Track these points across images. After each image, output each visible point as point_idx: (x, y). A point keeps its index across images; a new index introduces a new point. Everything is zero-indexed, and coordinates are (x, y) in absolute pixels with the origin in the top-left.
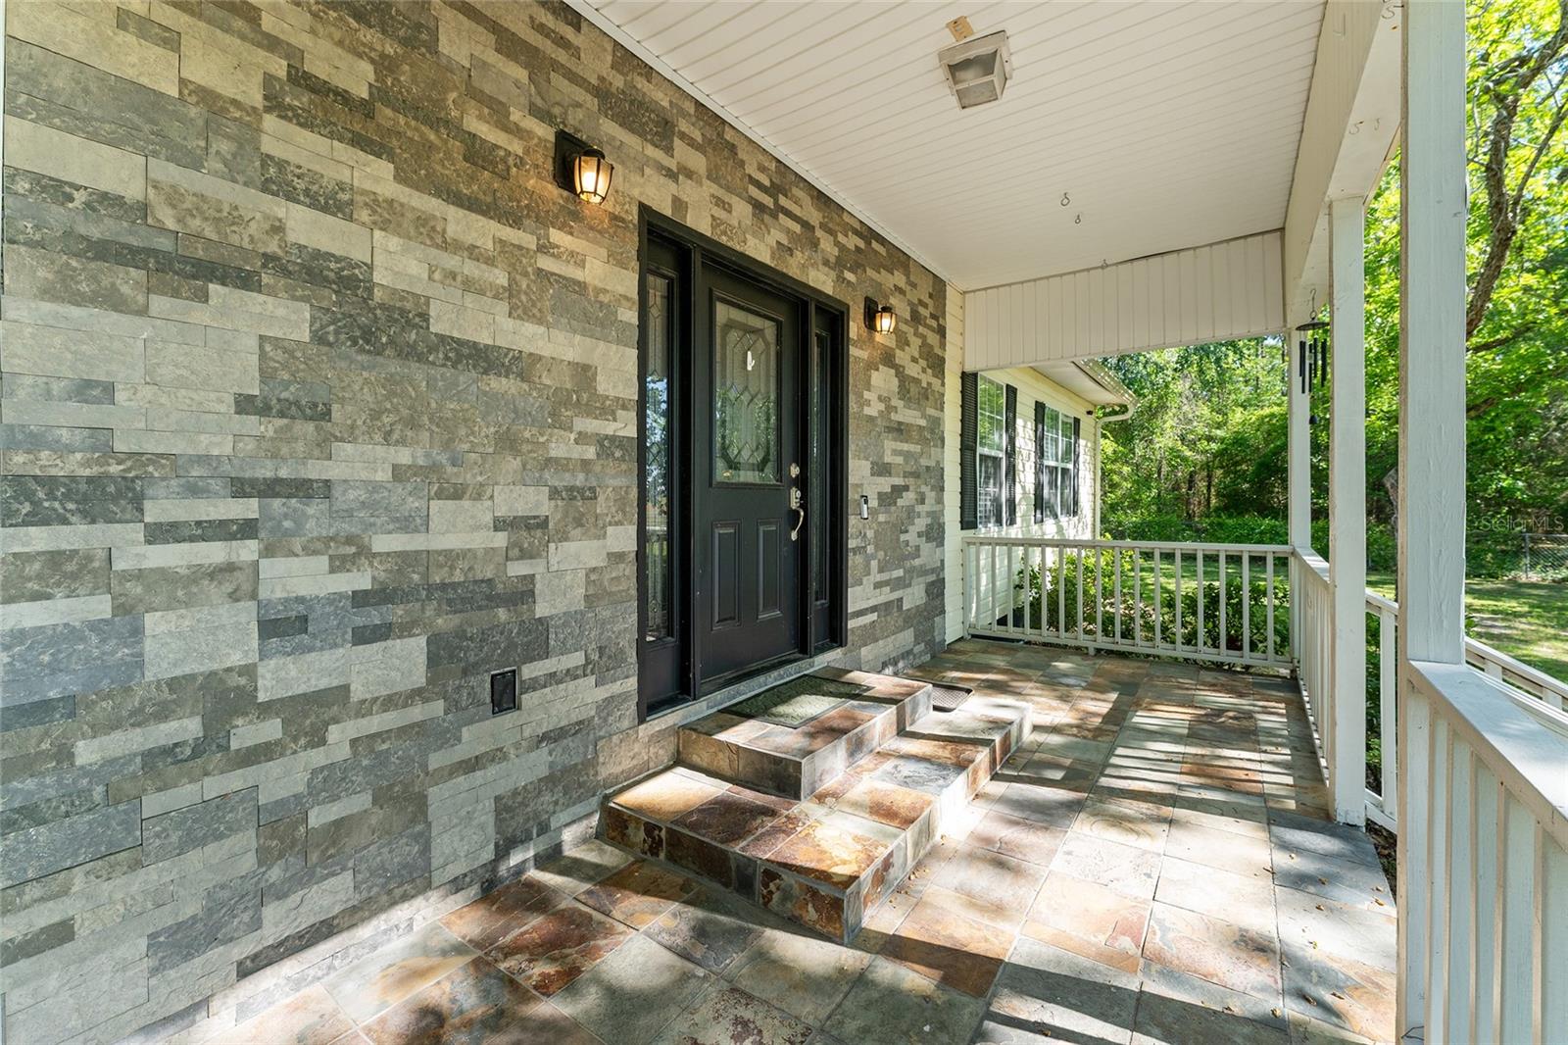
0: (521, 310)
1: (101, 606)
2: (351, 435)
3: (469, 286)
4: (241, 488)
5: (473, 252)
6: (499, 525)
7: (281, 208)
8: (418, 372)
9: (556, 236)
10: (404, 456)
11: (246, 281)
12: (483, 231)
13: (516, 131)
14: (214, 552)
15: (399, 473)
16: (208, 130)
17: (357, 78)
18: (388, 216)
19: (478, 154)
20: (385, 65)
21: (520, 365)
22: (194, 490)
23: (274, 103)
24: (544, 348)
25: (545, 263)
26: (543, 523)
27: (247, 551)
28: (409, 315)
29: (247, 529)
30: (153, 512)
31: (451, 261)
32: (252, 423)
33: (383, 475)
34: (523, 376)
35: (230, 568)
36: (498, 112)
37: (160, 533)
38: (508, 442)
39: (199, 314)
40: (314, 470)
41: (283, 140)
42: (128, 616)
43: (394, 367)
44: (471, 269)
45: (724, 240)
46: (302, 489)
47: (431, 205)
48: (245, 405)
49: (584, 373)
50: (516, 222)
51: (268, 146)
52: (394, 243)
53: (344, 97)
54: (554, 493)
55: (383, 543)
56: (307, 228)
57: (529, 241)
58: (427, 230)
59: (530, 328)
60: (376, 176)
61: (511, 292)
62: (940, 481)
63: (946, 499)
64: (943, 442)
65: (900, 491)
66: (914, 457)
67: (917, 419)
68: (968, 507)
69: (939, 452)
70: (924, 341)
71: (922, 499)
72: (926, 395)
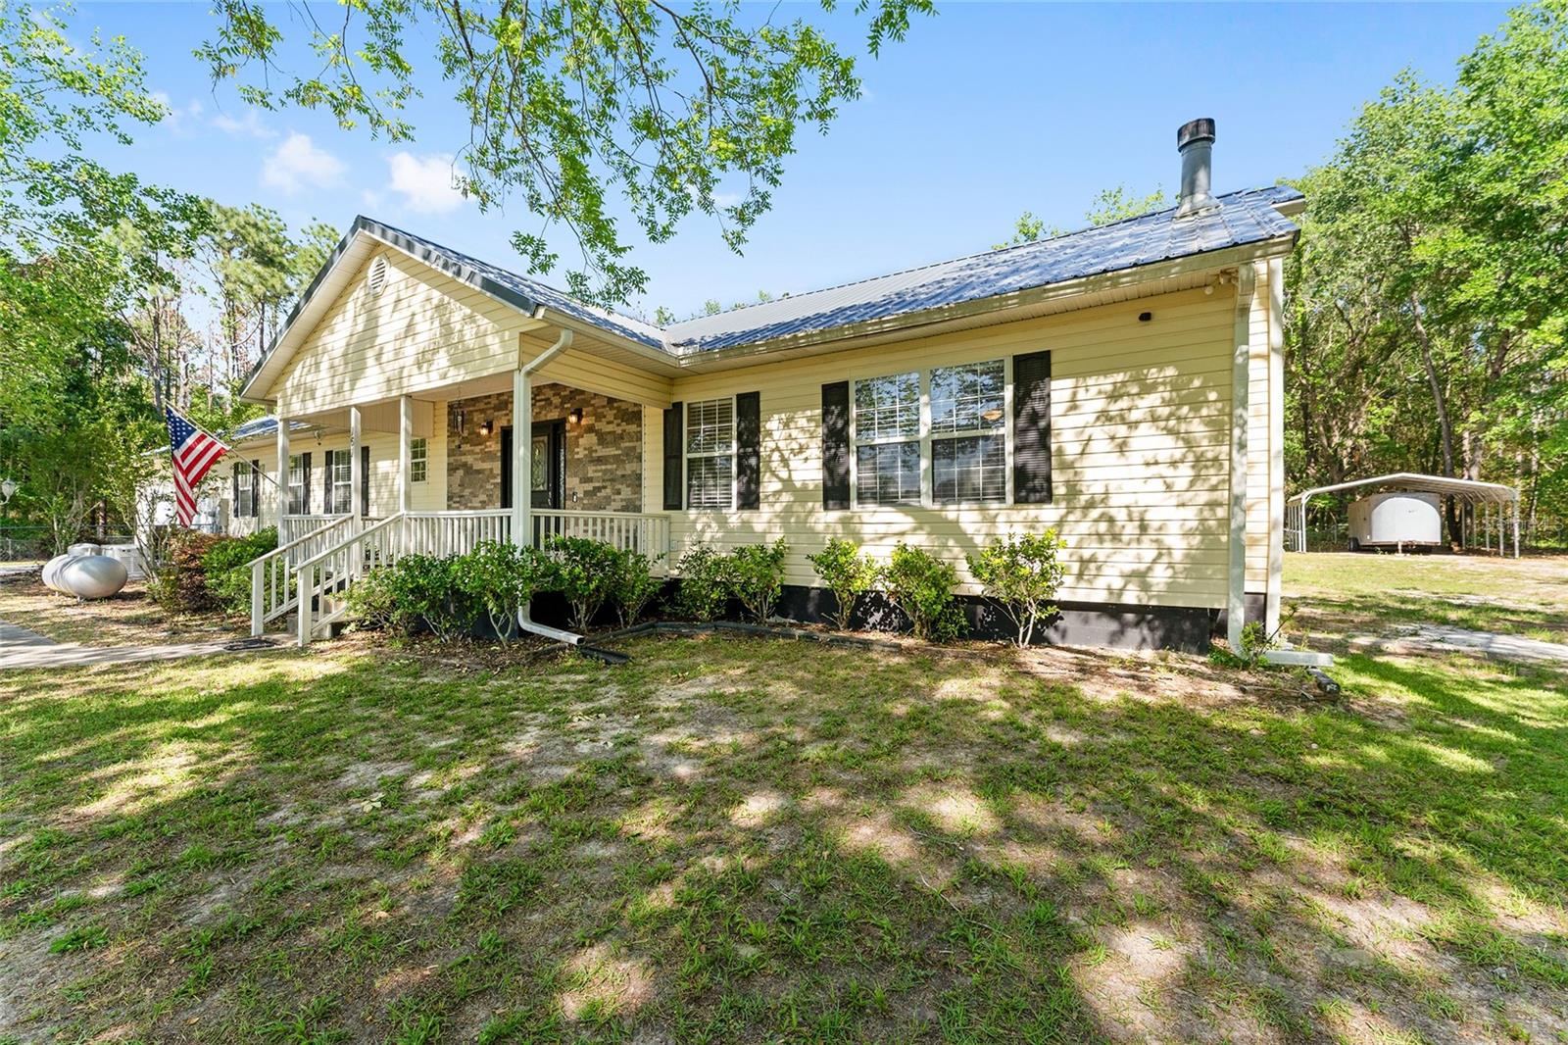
0: (482, 460)
2: (466, 488)
9: (487, 443)
10: (470, 491)
14: (457, 505)
18: (469, 453)
22: (456, 497)
26: (486, 502)
27: (459, 505)
34: (483, 474)
37: (454, 502)
51: (461, 450)
52: (470, 457)
54: (487, 496)
56: (463, 459)
59: (484, 464)
60: (468, 447)
61: (481, 458)
62: (637, 481)
63: (645, 492)
64: (639, 458)
65: (599, 489)
66: (611, 471)
67: (612, 451)
68: (672, 494)
69: (635, 465)
70: (619, 409)
71: (618, 492)
72: (621, 437)
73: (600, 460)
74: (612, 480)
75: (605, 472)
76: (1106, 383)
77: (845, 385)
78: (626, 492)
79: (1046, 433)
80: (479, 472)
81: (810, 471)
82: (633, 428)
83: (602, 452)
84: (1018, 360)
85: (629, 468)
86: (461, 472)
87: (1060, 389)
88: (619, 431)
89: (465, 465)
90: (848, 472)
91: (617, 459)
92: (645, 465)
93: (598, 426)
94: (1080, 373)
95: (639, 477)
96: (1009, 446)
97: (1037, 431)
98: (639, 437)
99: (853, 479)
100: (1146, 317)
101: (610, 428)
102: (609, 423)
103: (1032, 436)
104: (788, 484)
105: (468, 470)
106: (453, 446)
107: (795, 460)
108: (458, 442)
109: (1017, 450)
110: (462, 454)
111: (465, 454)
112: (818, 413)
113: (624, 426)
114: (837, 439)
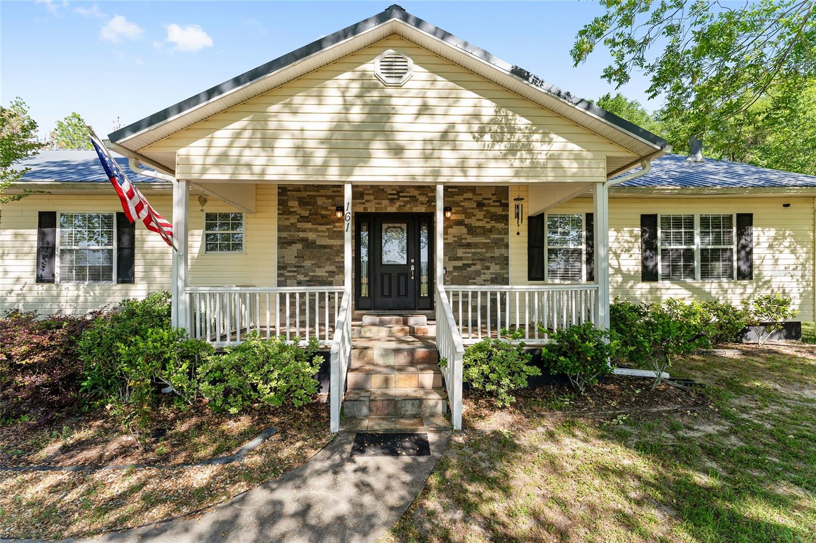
0: (330, 237)
1: (284, 279)
2: (306, 260)
3: (322, 236)
4: (295, 267)
5: (323, 231)
6: (326, 272)
7: (298, 233)
8: (315, 251)
9: (336, 224)
10: (313, 262)
11: (295, 243)
12: (324, 228)
13: (330, 210)
14: (293, 274)
15: (312, 264)
16: (292, 227)
17: (306, 213)
18: (311, 230)
19: (323, 216)
20: (310, 210)
21: (331, 247)
22: (291, 267)
23: (298, 221)
24: (335, 243)
25: (335, 229)
26: (334, 272)
27: (296, 274)
28: (314, 242)
29: (296, 271)
30: (288, 269)
31: (319, 234)
32: (297, 260)
33: (310, 265)
34: (331, 249)
35: (294, 276)
36: (326, 209)
37: (288, 272)
38: (328, 259)
39: (291, 248)
40: (303, 264)
41: (300, 225)
42: (286, 279)
43: (312, 250)
44: (322, 234)
45: (379, 211)
46: (301, 267)
47: (317, 226)
48: (295, 257)
50: (330, 224)
51: (298, 227)
52: (312, 233)
53: (305, 217)
54: (336, 267)
55: (310, 274)
56: (301, 235)
57: (332, 227)
58: (316, 230)
59: (332, 241)
60: (309, 225)
61: (328, 236)
62: (504, 261)
63: (512, 268)
64: (507, 246)
65: (469, 266)
66: (480, 253)
67: (483, 240)
68: (536, 273)
69: (503, 251)
70: (488, 212)
71: (488, 268)
72: (490, 231)
73: (469, 245)
74: (482, 260)
75: (474, 254)
76: (772, 232)
77: (655, 216)
78: (495, 268)
79: (750, 253)
80: (325, 247)
81: (632, 263)
82: (501, 226)
83: (471, 239)
84: (739, 215)
85: (497, 252)
86: (299, 246)
87: (756, 231)
88: (488, 226)
89: (304, 241)
90: (656, 265)
91: (485, 245)
92: (511, 251)
93: (467, 221)
94: (764, 226)
95: (507, 259)
96: (735, 257)
97: (746, 251)
98: (506, 232)
99: (659, 268)
100: (787, 205)
101: (480, 224)
102: (478, 220)
103: (743, 253)
104: (618, 271)
105: (309, 245)
106: (287, 223)
107: (624, 256)
108: (293, 220)
109: (738, 259)
110: (299, 230)
111: (304, 231)
112: (637, 231)
113: (493, 223)
114: (649, 245)
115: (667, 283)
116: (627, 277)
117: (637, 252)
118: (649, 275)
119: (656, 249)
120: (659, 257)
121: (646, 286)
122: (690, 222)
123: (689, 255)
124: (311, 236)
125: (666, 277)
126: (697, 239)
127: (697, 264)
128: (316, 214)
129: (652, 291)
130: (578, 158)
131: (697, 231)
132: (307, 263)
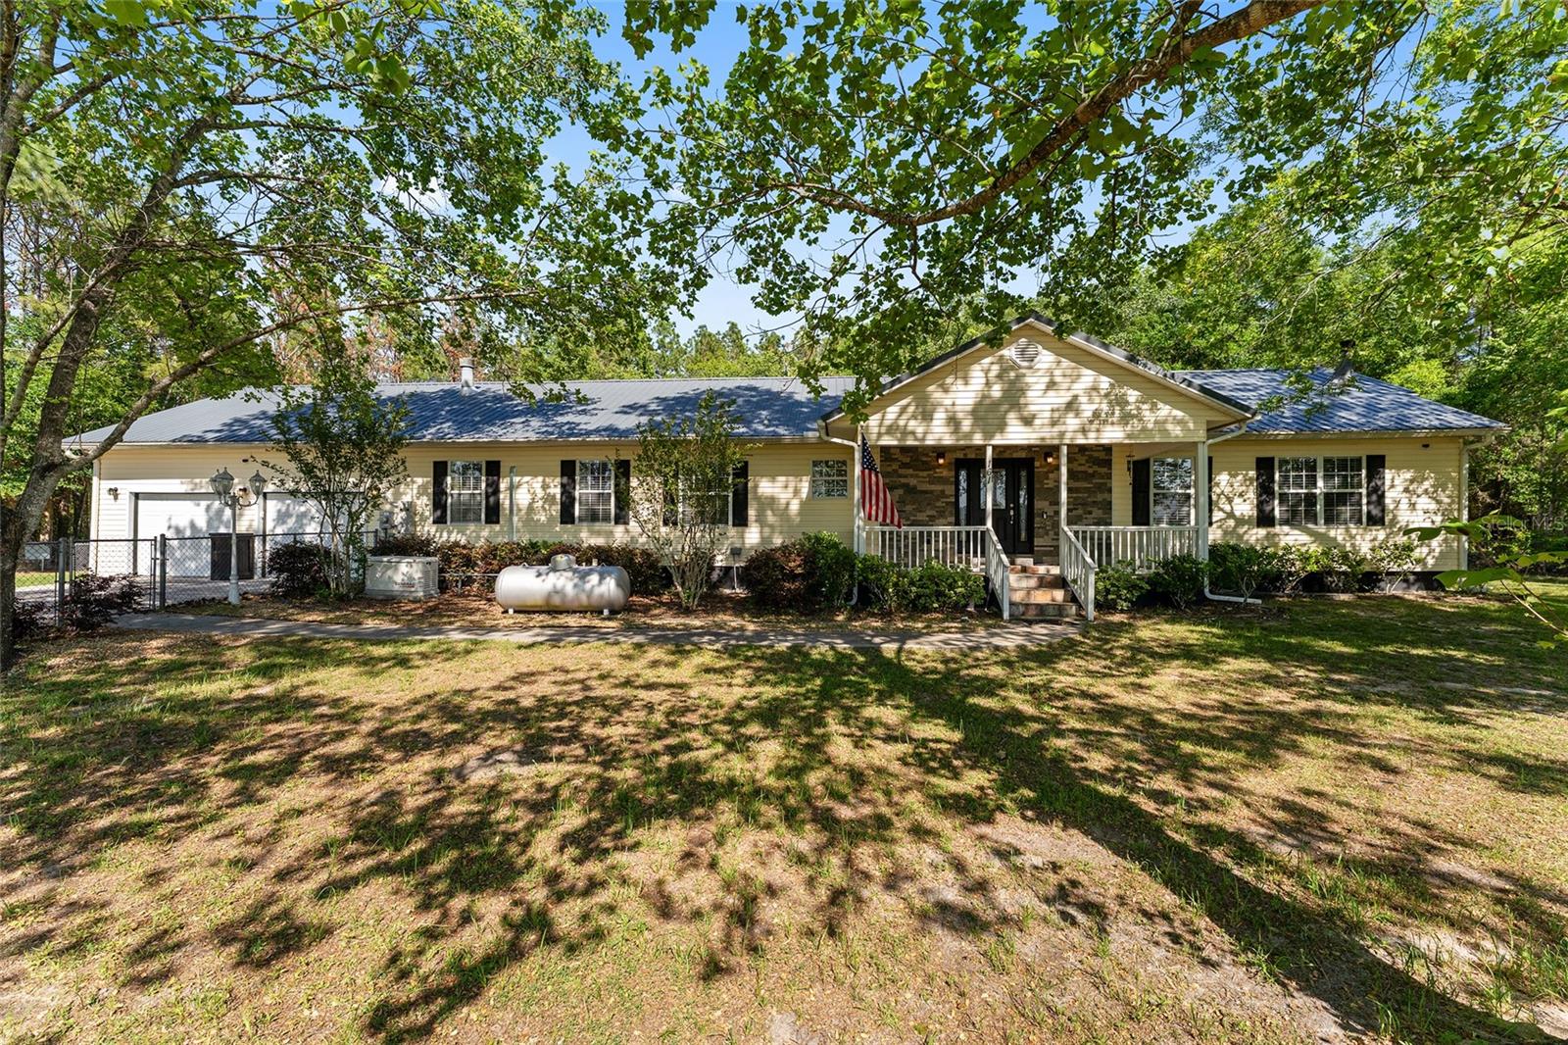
0: (931, 483)
2: (908, 504)
3: (922, 482)
5: (923, 477)
6: (927, 516)
7: (900, 479)
8: (916, 496)
9: (937, 470)
10: (914, 507)
11: (899, 488)
12: (925, 474)
13: (930, 457)
15: (913, 509)
16: (894, 473)
17: (908, 460)
18: (912, 476)
19: (924, 463)
21: (932, 492)
24: (935, 489)
25: (935, 475)
26: (935, 516)
28: (915, 487)
31: (920, 479)
33: (911, 510)
36: (927, 455)
38: (928, 504)
40: (904, 509)
41: (902, 471)
43: (913, 495)
44: (923, 479)
47: (918, 472)
49: (943, 492)
50: (930, 470)
53: (907, 464)
54: (937, 512)
56: (903, 480)
57: (933, 472)
58: (917, 476)
59: (932, 486)
60: (911, 471)
61: (929, 481)
62: (1107, 506)
63: (1115, 509)
64: (1110, 491)
67: (1085, 485)
68: (1141, 516)
69: (1106, 495)
70: (1090, 457)
71: (1090, 513)
72: (1093, 475)
75: (1075, 498)
76: (1408, 475)
77: (1272, 460)
78: (1097, 513)
79: (1382, 496)
80: (926, 492)
81: (1245, 508)
82: (1104, 470)
83: (1072, 484)
84: (1369, 458)
85: (1100, 497)
86: (901, 491)
87: (1388, 474)
88: (1090, 471)
89: (905, 486)
90: (1273, 509)
91: (1087, 490)
92: (1114, 495)
94: (1399, 468)
95: (1110, 503)
96: (1364, 501)
97: (1377, 495)
98: (1109, 477)
99: (1277, 513)
100: (1426, 446)
101: (1082, 469)
102: (1080, 465)
103: (1374, 498)
104: (1231, 515)
105: (910, 490)
106: (889, 469)
107: (1237, 500)
108: (895, 466)
109: (1368, 503)
110: (900, 476)
111: (906, 477)
112: (1252, 473)
113: (1096, 468)
114: (1265, 490)
115: (1286, 529)
116: (1240, 521)
117: (1251, 495)
118: (1265, 519)
119: (1273, 493)
120: (1276, 502)
121: (1262, 532)
122: (1311, 467)
123: (1311, 499)
124: (913, 482)
125: (1285, 522)
126: (1320, 483)
127: (1319, 507)
128: (917, 460)
129: (1268, 536)
130: (1180, 422)
131: (1320, 474)
132: (908, 508)
